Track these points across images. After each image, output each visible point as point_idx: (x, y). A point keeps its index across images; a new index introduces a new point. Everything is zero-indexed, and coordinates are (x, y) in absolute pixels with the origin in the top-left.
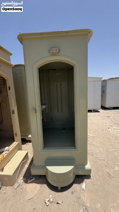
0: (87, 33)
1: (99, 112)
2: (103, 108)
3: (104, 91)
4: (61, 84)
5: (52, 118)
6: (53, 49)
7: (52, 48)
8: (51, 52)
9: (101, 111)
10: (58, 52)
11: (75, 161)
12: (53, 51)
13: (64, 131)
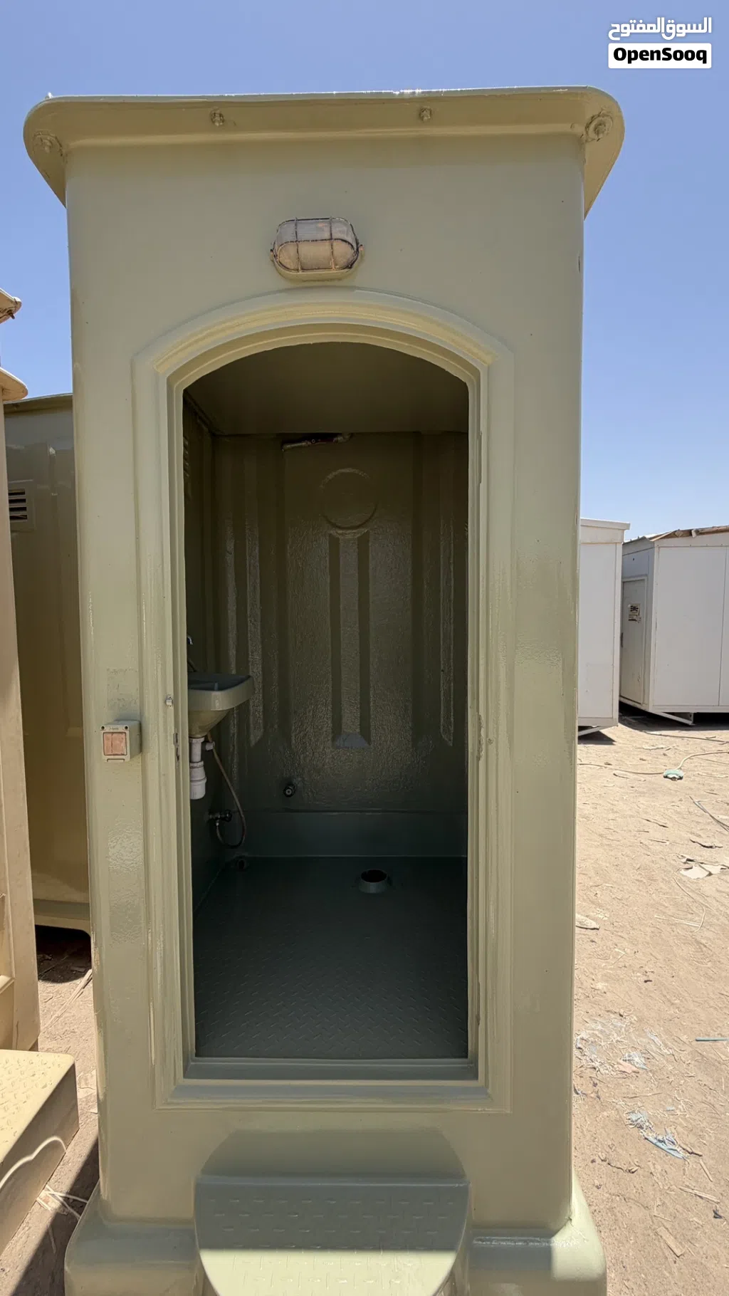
0: (579, 129)
1: (607, 740)
2: (634, 715)
3: (634, 608)
4: (363, 543)
5: (289, 784)
6: (306, 231)
7: (297, 222)
8: (287, 256)
9: (620, 733)
10: (350, 266)
11: (464, 1192)
12: (309, 251)
13: (372, 887)
